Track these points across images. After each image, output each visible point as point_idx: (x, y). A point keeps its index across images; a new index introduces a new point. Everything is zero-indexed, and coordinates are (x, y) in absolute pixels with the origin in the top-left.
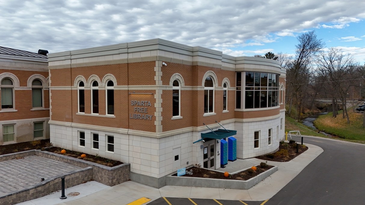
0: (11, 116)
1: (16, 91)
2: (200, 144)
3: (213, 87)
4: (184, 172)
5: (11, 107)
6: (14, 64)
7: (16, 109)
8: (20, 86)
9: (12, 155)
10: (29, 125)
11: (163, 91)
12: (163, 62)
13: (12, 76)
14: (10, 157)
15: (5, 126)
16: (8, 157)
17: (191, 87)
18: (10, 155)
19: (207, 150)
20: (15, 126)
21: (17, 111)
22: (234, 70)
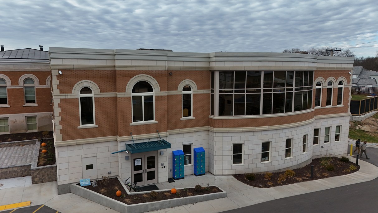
0: (33, 109)
1: (37, 89)
2: (124, 155)
3: (153, 92)
4: (88, 183)
5: (34, 102)
6: (33, 66)
7: (37, 104)
8: (40, 85)
9: (16, 143)
10: (49, 117)
11: (61, 100)
12: (59, 70)
13: (33, 76)
14: (15, 144)
15: (28, 118)
16: (13, 144)
17: (113, 93)
18: (15, 143)
19: (140, 161)
20: (37, 118)
21: (38, 105)
22: (207, 69)
